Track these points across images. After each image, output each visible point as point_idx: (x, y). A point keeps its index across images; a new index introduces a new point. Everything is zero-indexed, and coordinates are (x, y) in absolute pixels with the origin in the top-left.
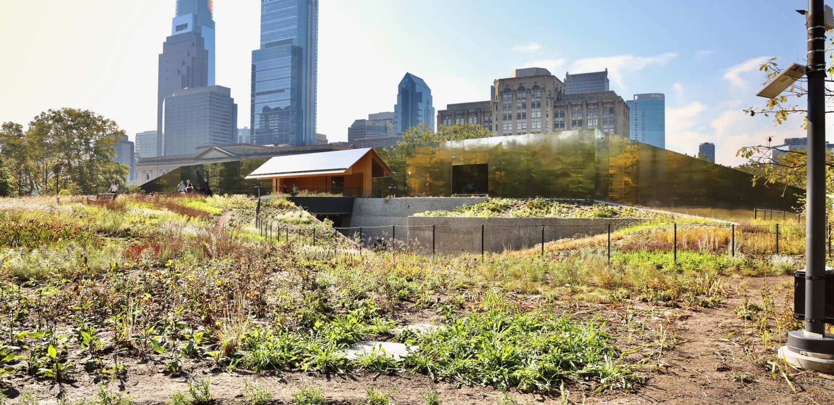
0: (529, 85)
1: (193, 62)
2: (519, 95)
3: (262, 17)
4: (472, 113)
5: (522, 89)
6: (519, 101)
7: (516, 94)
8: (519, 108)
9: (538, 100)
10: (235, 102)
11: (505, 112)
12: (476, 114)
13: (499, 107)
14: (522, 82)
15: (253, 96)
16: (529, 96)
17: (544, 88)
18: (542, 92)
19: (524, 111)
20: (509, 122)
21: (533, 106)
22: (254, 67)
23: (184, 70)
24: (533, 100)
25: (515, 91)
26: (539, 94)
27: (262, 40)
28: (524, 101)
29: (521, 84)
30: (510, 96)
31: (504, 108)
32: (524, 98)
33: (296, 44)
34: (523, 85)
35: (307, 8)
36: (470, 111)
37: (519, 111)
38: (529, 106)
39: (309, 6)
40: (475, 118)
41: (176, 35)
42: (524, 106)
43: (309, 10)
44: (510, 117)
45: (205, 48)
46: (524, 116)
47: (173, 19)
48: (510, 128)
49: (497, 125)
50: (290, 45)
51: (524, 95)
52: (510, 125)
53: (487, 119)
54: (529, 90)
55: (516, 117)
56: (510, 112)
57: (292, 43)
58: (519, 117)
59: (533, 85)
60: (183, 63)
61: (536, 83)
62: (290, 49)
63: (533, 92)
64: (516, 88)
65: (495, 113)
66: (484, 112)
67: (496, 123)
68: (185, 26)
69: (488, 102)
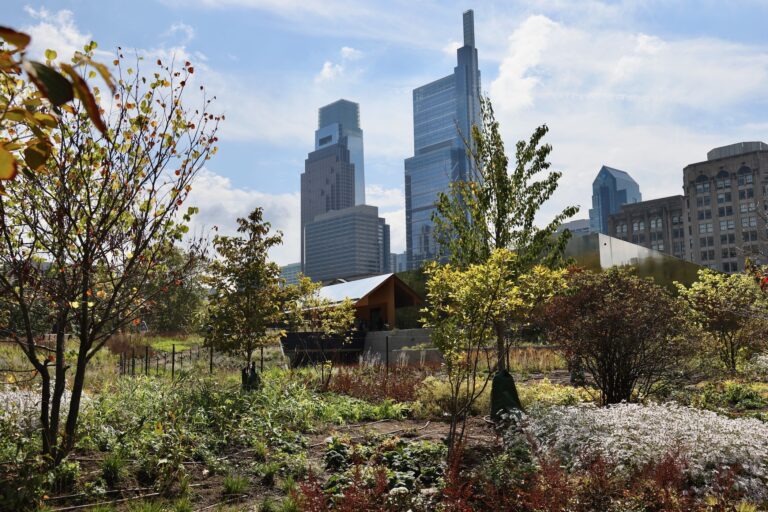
0: (734, 167)
1: (338, 179)
2: (720, 183)
3: (415, 118)
4: (654, 213)
5: (723, 174)
6: (719, 191)
7: (715, 182)
8: (721, 201)
9: (749, 186)
10: (387, 223)
11: (700, 209)
12: (660, 215)
13: (691, 201)
14: (723, 165)
15: (409, 213)
16: (735, 182)
17: (757, 170)
18: (753, 175)
19: (729, 204)
20: (708, 221)
21: (742, 195)
22: (408, 179)
23: (328, 189)
24: (741, 188)
25: (713, 178)
26: (749, 178)
27: (416, 146)
28: (728, 190)
29: (722, 168)
30: (707, 186)
31: (699, 202)
32: (727, 187)
33: (456, 146)
34: (724, 169)
35: (468, 100)
36: (652, 212)
37: (721, 205)
38: (735, 196)
39: (470, 97)
40: (660, 221)
41: (321, 150)
42: (729, 197)
43: (470, 102)
44: (709, 214)
45: (351, 162)
46: (730, 211)
47: (317, 132)
48: (710, 230)
49: (690, 227)
50: (449, 148)
51: (728, 182)
52: (709, 226)
53: (676, 219)
54: (734, 174)
55: (717, 213)
56: (708, 208)
57: (451, 145)
58: (721, 213)
59: (739, 167)
60: (327, 182)
61: (744, 163)
62: (449, 153)
63: (740, 177)
64: (715, 173)
65: (686, 211)
66: (671, 212)
67: (689, 224)
68: (329, 138)
69: (678, 198)
